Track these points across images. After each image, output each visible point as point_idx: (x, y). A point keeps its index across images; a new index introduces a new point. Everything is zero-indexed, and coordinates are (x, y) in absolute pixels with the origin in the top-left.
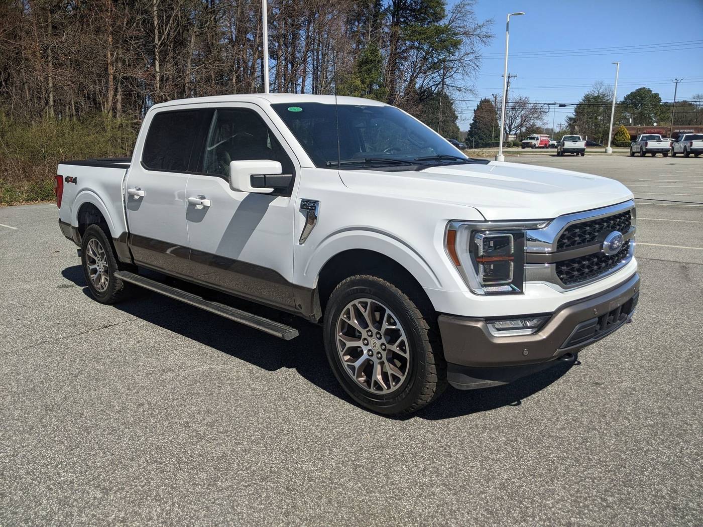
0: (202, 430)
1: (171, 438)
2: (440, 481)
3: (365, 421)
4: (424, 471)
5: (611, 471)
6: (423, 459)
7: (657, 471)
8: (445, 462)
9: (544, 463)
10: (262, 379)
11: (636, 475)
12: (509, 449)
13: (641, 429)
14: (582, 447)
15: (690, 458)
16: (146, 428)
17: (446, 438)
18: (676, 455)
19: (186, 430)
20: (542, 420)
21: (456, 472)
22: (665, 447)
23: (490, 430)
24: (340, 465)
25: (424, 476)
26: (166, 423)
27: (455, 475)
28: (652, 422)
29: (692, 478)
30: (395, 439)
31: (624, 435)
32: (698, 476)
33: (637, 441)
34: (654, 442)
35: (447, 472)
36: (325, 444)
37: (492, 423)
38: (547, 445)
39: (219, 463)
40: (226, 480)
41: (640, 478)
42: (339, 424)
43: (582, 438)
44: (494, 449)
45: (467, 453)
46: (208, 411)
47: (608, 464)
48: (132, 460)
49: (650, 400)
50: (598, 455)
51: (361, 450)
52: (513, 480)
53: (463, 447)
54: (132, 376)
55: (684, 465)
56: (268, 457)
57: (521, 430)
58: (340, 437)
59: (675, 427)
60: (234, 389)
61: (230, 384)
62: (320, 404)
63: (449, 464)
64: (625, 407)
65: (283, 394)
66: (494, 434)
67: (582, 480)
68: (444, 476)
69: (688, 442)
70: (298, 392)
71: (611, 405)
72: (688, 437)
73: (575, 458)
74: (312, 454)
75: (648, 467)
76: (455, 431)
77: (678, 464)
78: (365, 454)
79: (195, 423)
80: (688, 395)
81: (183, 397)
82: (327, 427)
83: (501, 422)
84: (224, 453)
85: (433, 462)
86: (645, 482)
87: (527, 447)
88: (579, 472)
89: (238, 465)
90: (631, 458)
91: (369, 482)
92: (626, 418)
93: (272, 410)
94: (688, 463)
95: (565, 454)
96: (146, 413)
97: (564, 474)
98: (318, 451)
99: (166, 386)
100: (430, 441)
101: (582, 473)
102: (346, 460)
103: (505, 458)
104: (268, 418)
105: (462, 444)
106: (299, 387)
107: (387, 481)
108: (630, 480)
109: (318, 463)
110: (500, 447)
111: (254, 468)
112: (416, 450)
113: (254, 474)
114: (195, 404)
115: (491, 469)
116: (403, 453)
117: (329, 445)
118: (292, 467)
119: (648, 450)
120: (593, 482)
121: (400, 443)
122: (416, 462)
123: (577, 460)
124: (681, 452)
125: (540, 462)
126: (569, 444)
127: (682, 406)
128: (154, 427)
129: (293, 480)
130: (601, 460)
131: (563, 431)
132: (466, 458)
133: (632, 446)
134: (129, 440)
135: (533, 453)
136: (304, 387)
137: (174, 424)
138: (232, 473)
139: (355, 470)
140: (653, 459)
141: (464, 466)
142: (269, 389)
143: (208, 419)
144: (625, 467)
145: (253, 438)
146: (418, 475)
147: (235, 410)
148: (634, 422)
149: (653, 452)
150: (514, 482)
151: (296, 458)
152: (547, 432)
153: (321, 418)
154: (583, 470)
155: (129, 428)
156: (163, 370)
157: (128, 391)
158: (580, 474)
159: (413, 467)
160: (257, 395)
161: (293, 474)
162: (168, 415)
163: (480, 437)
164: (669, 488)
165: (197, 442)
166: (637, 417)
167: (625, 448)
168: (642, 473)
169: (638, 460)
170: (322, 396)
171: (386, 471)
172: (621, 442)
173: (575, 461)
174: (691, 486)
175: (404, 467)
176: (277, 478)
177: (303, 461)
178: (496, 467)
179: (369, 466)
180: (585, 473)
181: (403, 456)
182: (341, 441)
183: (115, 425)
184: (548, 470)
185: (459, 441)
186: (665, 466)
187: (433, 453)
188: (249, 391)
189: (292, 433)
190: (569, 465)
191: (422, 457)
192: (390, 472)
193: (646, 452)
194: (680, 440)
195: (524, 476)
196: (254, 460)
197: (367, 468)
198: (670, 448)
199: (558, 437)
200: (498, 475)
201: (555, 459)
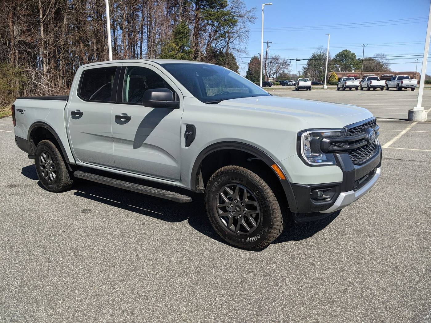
2: (131, 320)
3: (99, 275)
4: (123, 312)
5: (251, 303)
6: (127, 303)
7: (282, 302)
8: (141, 304)
9: (208, 301)
11: (267, 305)
12: (190, 291)
13: (282, 270)
14: (239, 286)
15: (306, 290)
17: (150, 285)
18: (298, 289)
20: (220, 267)
21: (145, 312)
22: (293, 283)
23: (183, 277)
24: (65, 312)
25: (121, 316)
27: (143, 314)
28: (291, 265)
29: (303, 306)
30: (114, 289)
31: (269, 274)
32: (307, 303)
33: (276, 280)
34: (287, 280)
35: (138, 313)
36: (62, 295)
37: (186, 271)
38: (217, 285)
41: (268, 308)
42: (80, 279)
43: (242, 278)
44: (179, 291)
45: (160, 296)
47: (252, 298)
49: (295, 248)
50: (247, 291)
51: (86, 299)
52: (182, 315)
53: (159, 291)
55: (301, 296)
56: (15, 308)
57: (204, 275)
58: (75, 289)
59: (304, 267)
60: (18, 255)
62: (73, 264)
63: (143, 305)
64: (277, 255)
66: (184, 279)
67: (229, 312)
68: (136, 315)
69: (308, 278)
70: (62, 256)
71: (269, 253)
72: (309, 275)
73: (232, 294)
74: (49, 304)
75: (277, 299)
77: (297, 295)
78: (87, 302)
80: (320, 243)
82: (70, 282)
83: (193, 270)
85: (133, 305)
86: (271, 311)
87: (202, 288)
90: (268, 292)
92: (276, 263)
93: (37, 270)
94: (303, 294)
95: (226, 292)
97: (219, 308)
98: (54, 301)
100: (138, 288)
101: (232, 306)
102: (71, 307)
104: (30, 277)
105: (160, 289)
109: (49, 311)
110: (184, 289)
112: (125, 296)
115: (171, 307)
116: (114, 299)
118: (28, 315)
119: (281, 286)
120: (237, 313)
121: (116, 291)
122: (121, 306)
123: (232, 297)
124: (302, 286)
125: (207, 299)
126: (231, 284)
127: (314, 252)
130: (248, 295)
131: (230, 275)
132: (157, 300)
133: (271, 283)
135: (205, 292)
136: (68, 252)
139: (74, 315)
140: (283, 292)
141: (153, 306)
142: (43, 255)
144: (262, 300)
145: (12, 293)
146: (118, 316)
147: (10, 272)
148: (279, 265)
149: (284, 287)
150: (182, 317)
151: (36, 308)
152: (220, 276)
153: (69, 275)
154: (233, 304)
159: (116, 310)
163: (174, 283)
164: (285, 314)
166: (283, 261)
167: (267, 285)
168: (271, 304)
169: (273, 293)
170: (78, 258)
171: (96, 314)
172: (266, 281)
173: (231, 297)
174: (300, 312)
175: (111, 310)
177: (38, 311)
178: (175, 306)
179: (86, 311)
180: (234, 306)
181: (113, 302)
184: (210, 305)
186: (289, 297)
187: (136, 297)
188: (27, 257)
189: (42, 288)
190: (225, 301)
192: (99, 315)
193: (279, 288)
194: (304, 277)
195: (191, 311)
196: (3, 311)
197: (84, 313)
198: (296, 283)
199: (226, 279)
200: (174, 312)
201: (218, 296)
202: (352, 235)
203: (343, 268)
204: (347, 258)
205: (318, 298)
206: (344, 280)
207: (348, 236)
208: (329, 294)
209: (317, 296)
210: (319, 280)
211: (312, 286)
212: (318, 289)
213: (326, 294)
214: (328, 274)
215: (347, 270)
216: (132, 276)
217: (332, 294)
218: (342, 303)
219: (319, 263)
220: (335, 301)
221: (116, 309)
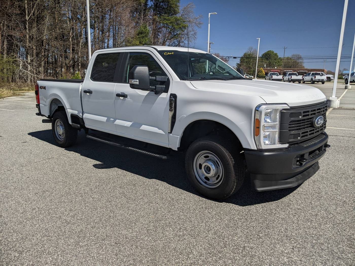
0: (69, 219)
1: (53, 224)
2: (187, 233)
4: (180, 229)
5: (260, 223)
7: (279, 222)
8: (189, 225)
10: (97, 193)
11: (271, 224)
12: (217, 217)
14: (248, 214)
15: (292, 215)
16: (38, 220)
17: (189, 214)
18: (287, 215)
19: (60, 220)
21: (194, 229)
22: (283, 211)
24: (140, 230)
25: (180, 232)
26: (49, 217)
27: (194, 230)
29: (293, 223)
30: (165, 217)
31: (266, 207)
32: (296, 222)
33: (271, 210)
34: (278, 209)
36: (132, 221)
37: (209, 206)
38: (233, 213)
39: (79, 234)
40: (84, 241)
42: (138, 211)
43: (248, 210)
44: (210, 217)
45: (199, 220)
46: (71, 210)
47: (259, 220)
48: (33, 236)
51: (150, 223)
54: (27, 195)
56: (104, 229)
59: (286, 203)
60: (83, 198)
61: (81, 196)
65: (109, 199)
66: (210, 211)
67: (249, 228)
68: (189, 231)
69: (291, 209)
70: (117, 198)
72: (291, 206)
73: (246, 218)
75: (276, 220)
76: (193, 211)
77: (288, 218)
78: (152, 224)
79: (65, 216)
81: (57, 204)
82: (132, 213)
83: (213, 205)
84: (81, 229)
85: (184, 225)
86: (275, 227)
87: (225, 215)
88: (247, 224)
89: (89, 234)
90: (269, 217)
91: (155, 237)
93: (104, 207)
95: (241, 217)
96: (37, 213)
97: (241, 226)
98: (129, 224)
99: (46, 199)
100: (182, 216)
101: (249, 225)
102: (143, 228)
103: (216, 221)
104: (102, 211)
105: (196, 216)
106: (117, 195)
107: (163, 235)
108: (269, 226)
109: (129, 230)
110: (213, 216)
111: (97, 235)
112: (176, 220)
113: (98, 238)
114: (63, 207)
115: (210, 226)
116: (170, 222)
117: (134, 221)
118: (117, 233)
119: (276, 213)
120: (254, 228)
121: (168, 218)
122: (176, 226)
123: (246, 219)
124: (289, 213)
125: (231, 221)
128: (43, 220)
129: (118, 239)
130: (257, 218)
133: (269, 212)
134: (30, 227)
135: (227, 217)
137: (53, 217)
138: (87, 238)
139: (148, 232)
140: (278, 217)
141: (198, 226)
143: (71, 214)
144: (266, 221)
145: (96, 221)
146: (177, 232)
147: (85, 208)
149: (278, 214)
150: (220, 231)
151: (119, 229)
153: (129, 209)
155: (29, 221)
156: (44, 191)
157: (26, 203)
158: (248, 225)
160: (96, 201)
161: (118, 236)
162: (49, 214)
163: (204, 213)
164: (284, 228)
165: (67, 225)
167: (266, 213)
168: (274, 223)
169: (272, 217)
171: (162, 231)
174: (293, 227)
176: (110, 239)
177: (122, 230)
181: (170, 224)
182: (140, 219)
183: (21, 220)
184: (234, 224)
185: (195, 215)
186: (283, 219)
187: (183, 221)
188: (91, 199)
189: (116, 217)
190: (243, 222)
191: (179, 223)
192: (164, 231)
193: (275, 214)
194: (288, 208)
195: (224, 228)
196: (97, 231)
197: (153, 230)
198: (285, 212)
199: (238, 210)
200: (213, 229)
201: (237, 219)
202: (310, 183)
203: (311, 202)
204: (312, 197)
205: (302, 219)
206: (314, 209)
207: (308, 184)
208: (307, 217)
209: (300, 218)
210: (298, 210)
211: (295, 213)
212: (300, 214)
213: (305, 217)
214: (303, 206)
215: (314, 204)
216: (174, 209)
217: (309, 217)
218: (317, 221)
219: (295, 200)
220: (313, 221)
221: (174, 228)
